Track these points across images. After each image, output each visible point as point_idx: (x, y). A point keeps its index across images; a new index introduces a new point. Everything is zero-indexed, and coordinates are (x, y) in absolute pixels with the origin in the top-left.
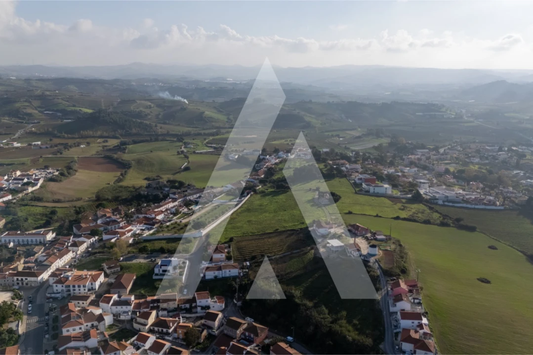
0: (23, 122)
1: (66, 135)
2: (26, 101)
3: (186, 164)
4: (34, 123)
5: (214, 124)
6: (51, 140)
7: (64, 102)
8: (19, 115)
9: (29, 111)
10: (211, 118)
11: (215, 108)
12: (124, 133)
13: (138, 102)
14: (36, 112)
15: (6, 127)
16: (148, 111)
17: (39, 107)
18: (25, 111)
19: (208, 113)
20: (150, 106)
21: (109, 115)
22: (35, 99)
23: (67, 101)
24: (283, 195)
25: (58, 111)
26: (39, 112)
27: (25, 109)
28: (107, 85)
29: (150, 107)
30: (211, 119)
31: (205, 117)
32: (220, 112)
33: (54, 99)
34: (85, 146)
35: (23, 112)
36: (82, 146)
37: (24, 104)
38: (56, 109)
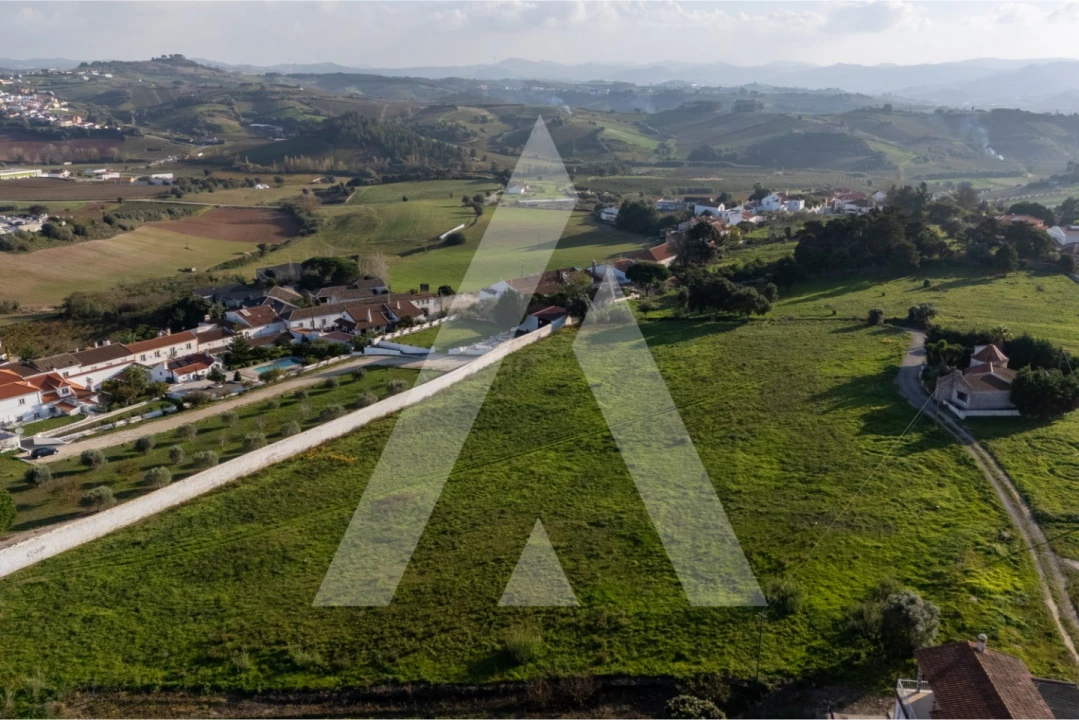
0: (188, 141)
1: (251, 165)
2: (221, 103)
3: (462, 226)
4: (212, 143)
5: (618, 154)
6: (207, 173)
7: (299, 106)
8: (195, 130)
9: (218, 120)
10: (619, 142)
11: (636, 124)
12: (387, 166)
13: (459, 108)
14: (235, 123)
15: (149, 150)
16: (476, 128)
17: (244, 115)
18: (209, 120)
19: (612, 131)
20: (484, 117)
21: (365, 124)
22: (245, 100)
23: (308, 104)
24: (711, 338)
25: (278, 123)
26: (242, 124)
27: (213, 116)
28: (422, 86)
29: (484, 120)
30: (616, 144)
31: (603, 140)
32: (646, 132)
33: (283, 99)
34: (267, 187)
35: (204, 122)
36: (259, 186)
37: (215, 108)
38: (275, 119)
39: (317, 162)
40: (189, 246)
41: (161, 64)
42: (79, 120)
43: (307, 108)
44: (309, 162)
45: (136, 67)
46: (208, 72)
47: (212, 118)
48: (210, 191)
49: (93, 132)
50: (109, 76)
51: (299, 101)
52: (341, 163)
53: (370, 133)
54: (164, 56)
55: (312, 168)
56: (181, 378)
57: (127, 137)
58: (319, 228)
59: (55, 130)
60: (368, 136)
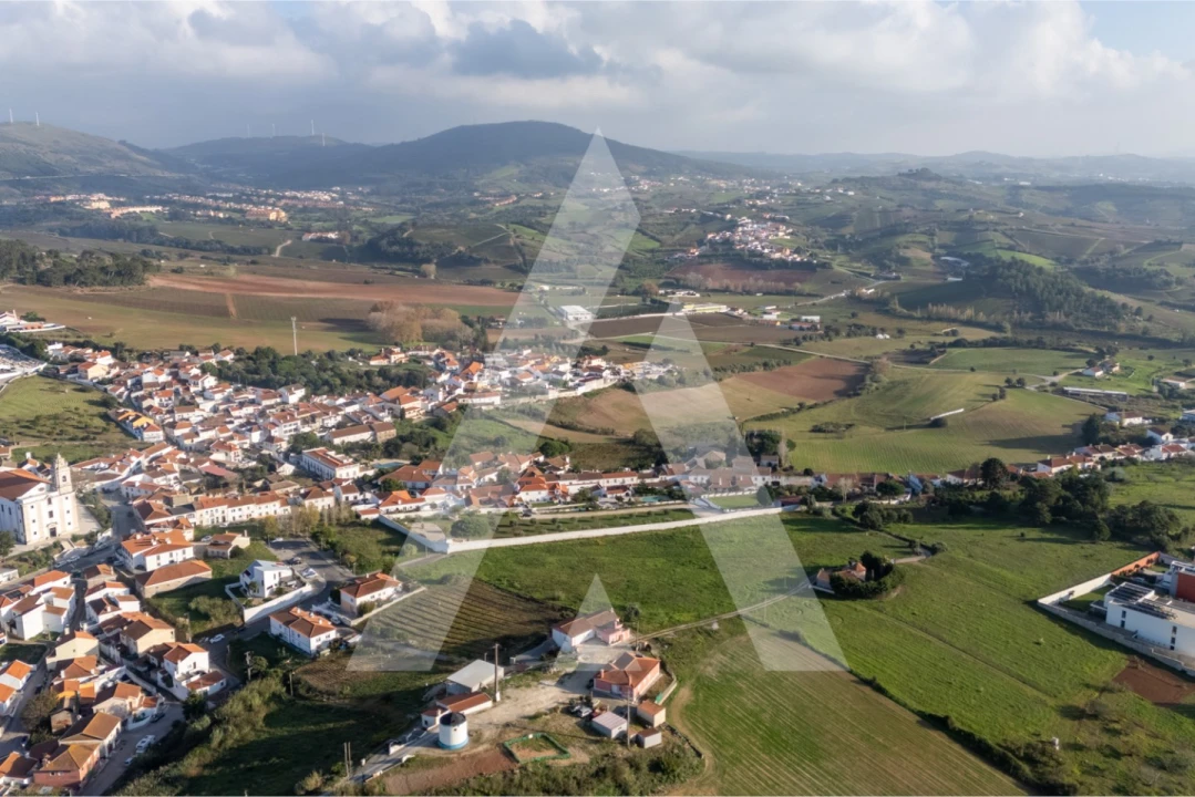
0: (869, 275)
3: (962, 410)
4: (890, 279)
7: (1000, 239)
8: (885, 262)
9: (912, 252)
13: (1184, 246)
17: (941, 247)
18: (903, 252)
23: (1011, 236)
26: (934, 257)
27: (910, 248)
33: (987, 230)
34: (888, 337)
35: (897, 254)
36: (880, 336)
37: (915, 239)
38: (966, 252)
39: (959, 312)
40: (751, 398)
41: (904, 179)
42: (788, 252)
43: (1007, 241)
44: (951, 311)
45: (880, 182)
46: (950, 186)
47: (906, 251)
48: (830, 340)
49: (794, 263)
50: (851, 193)
51: (1004, 233)
52: (981, 314)
53: (1028, 284)
54: (910, 171)
55: (953, 316)
56: (609, 496)
57: (818, 269)
58: (864, 392)
59: (765, 261)
60: (1024, 288)
